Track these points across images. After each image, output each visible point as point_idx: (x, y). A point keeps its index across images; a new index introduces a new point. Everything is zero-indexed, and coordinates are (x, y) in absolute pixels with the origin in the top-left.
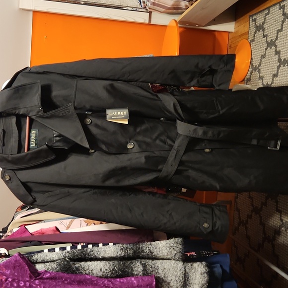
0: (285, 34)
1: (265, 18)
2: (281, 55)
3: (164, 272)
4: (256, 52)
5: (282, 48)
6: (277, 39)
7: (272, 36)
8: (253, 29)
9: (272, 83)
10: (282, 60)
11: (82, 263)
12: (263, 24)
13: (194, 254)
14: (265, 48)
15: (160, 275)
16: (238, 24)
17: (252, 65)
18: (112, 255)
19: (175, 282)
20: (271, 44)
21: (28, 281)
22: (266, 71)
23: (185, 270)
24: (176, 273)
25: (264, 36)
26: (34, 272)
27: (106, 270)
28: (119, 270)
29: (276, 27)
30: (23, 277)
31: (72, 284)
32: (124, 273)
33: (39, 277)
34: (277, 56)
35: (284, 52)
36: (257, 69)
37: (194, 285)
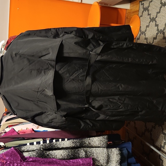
0: (162, 15)
1: (149, 4)
2: (159, 27)
3: (97, 155)
4: (144, 23)
5: (160, 23)
6: (156, 17)
7: (153, 15)
8: (141, 10)
9: (153, 43)
10: (160, 30)
11: (51, 152)
12: (148, 7)
13: (111, 142)
14: (149, 21)
15: (94, 157)
16: (132, 5)
17: (141, 30)
18: (68, 146)
19: (103, 160)
20: (153, 20)
21: (19, 163)
22: (149, 35)
23: (108, 153)
24: (103, 155)
25: (149, 14)
26: (22, 158)
27: (64, 155)
28: (72, 155)
29: (156, 10)
30: (16, 161)
31: (45, 164)
32: (74, 157)
33: (26, 161)
34: (156, 27)
35: (161, 26)
36: (143, 33)
37: (113, 161)
